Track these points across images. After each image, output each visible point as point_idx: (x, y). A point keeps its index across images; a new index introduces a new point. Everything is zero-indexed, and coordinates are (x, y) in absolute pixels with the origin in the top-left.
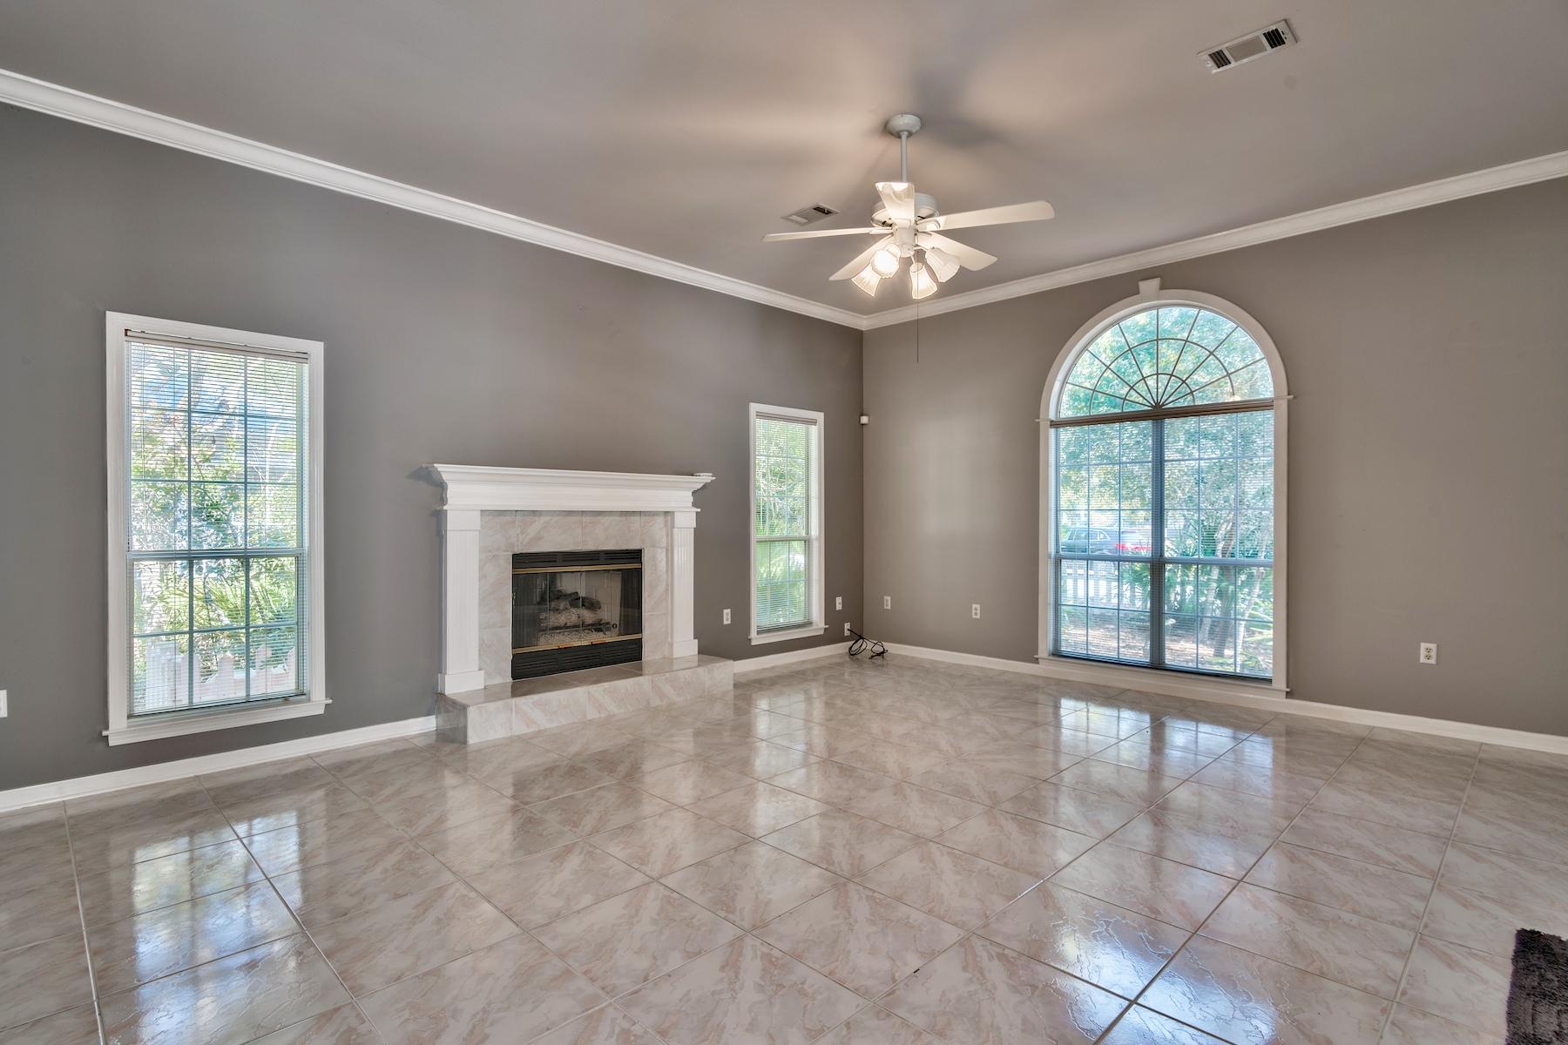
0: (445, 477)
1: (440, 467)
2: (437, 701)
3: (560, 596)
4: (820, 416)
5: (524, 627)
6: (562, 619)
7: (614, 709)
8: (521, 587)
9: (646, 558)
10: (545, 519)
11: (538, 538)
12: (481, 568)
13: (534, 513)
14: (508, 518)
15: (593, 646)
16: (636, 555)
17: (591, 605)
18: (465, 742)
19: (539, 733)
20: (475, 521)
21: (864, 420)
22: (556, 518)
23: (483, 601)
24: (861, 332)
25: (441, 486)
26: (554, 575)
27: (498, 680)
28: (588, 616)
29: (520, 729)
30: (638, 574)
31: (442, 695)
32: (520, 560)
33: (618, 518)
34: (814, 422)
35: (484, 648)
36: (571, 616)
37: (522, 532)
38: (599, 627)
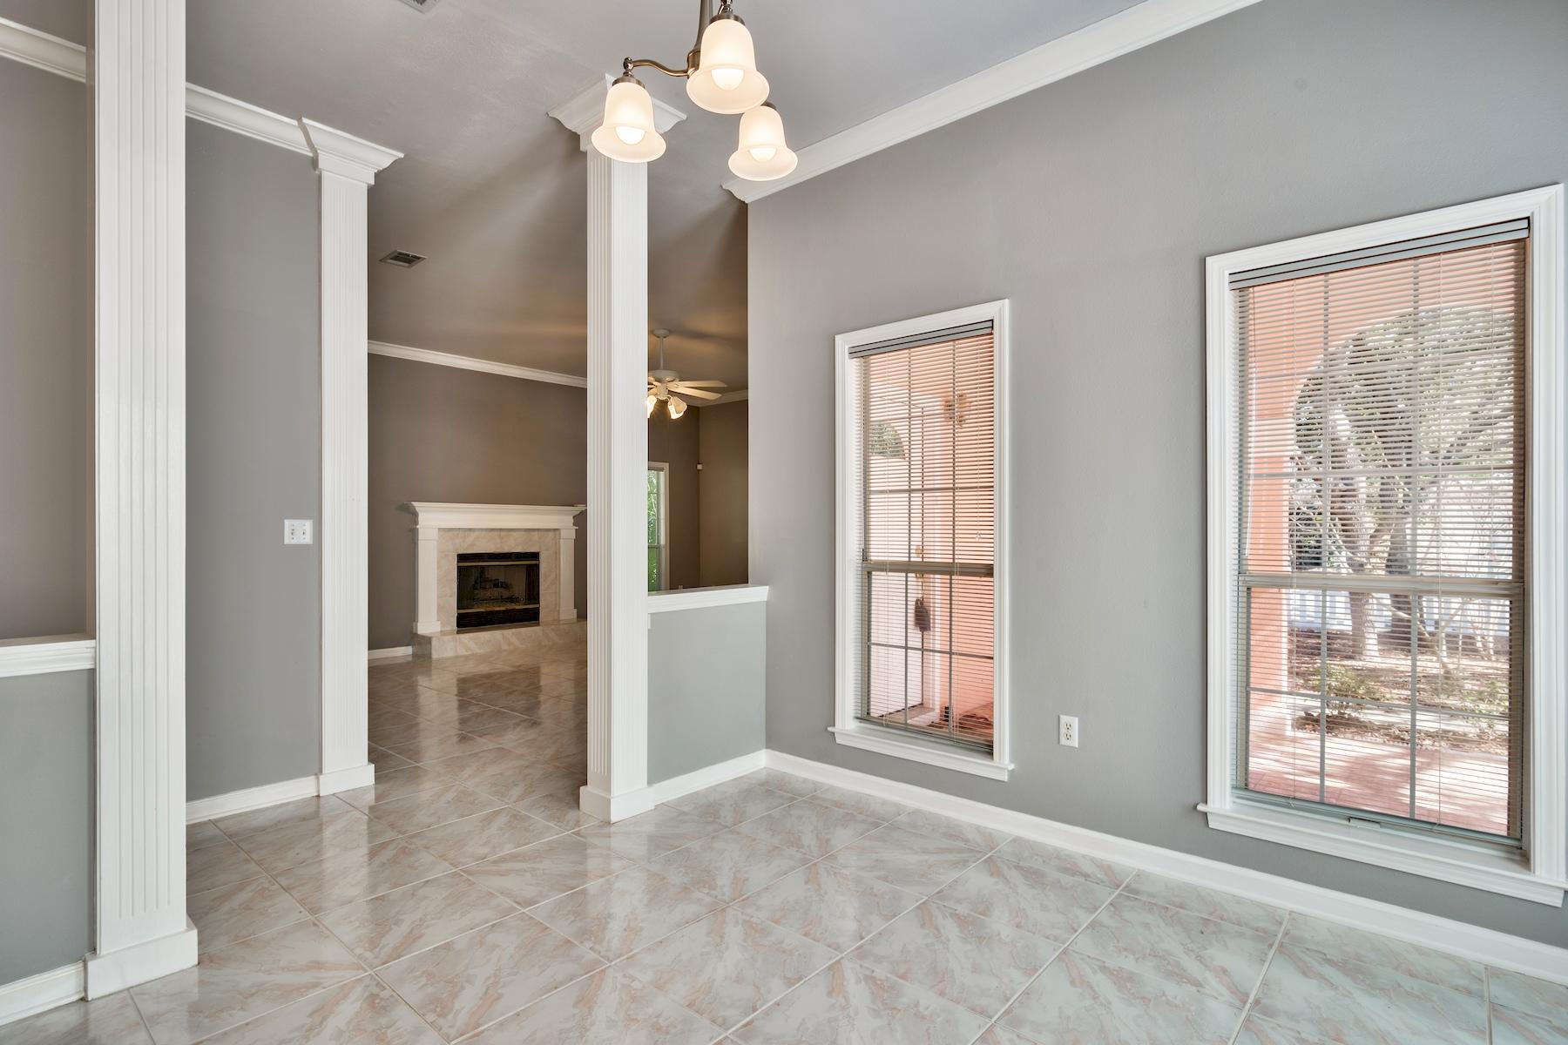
0: (417, 509)
1: (415, 504)
2: (412, 638)
3: (487, 580)
4: (666, 466)
5: (464, 597)
6: (488, 593)
7: (517, 643)
8: (462, 573)
9: (542, 557)
10: (477, 533)
11: (473, 545)
12: (438, 562)
13: (470, 530)
14: (455, 533)
15: (507, 611)
16: (535, 556)
17: (505, 586)
18: (430, 657)
19: (473, 655)
20: (434, 534)
21: (700, 467)
22: (484, 533)
23: (440, 581)
24: (698, 408)
25: (415, 514)
26: (482, 567)
27: (448, 628)
28: (506, 594)
29: (462, 652)
30: (537, 567)
31: (416, 634)
32: (462, 558)
33: (523, 533)
34: (662, 470)
35: (440, 608)
36: (495, 592)
37: (464, 541)
38: (512, 600)
